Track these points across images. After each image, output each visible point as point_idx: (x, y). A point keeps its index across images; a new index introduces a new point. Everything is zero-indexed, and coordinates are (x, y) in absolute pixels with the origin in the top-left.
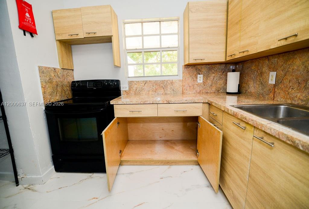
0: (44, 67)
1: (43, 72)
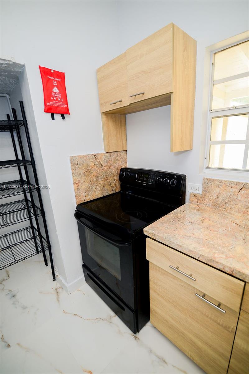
0: (78, 156)
1: (77, 164)
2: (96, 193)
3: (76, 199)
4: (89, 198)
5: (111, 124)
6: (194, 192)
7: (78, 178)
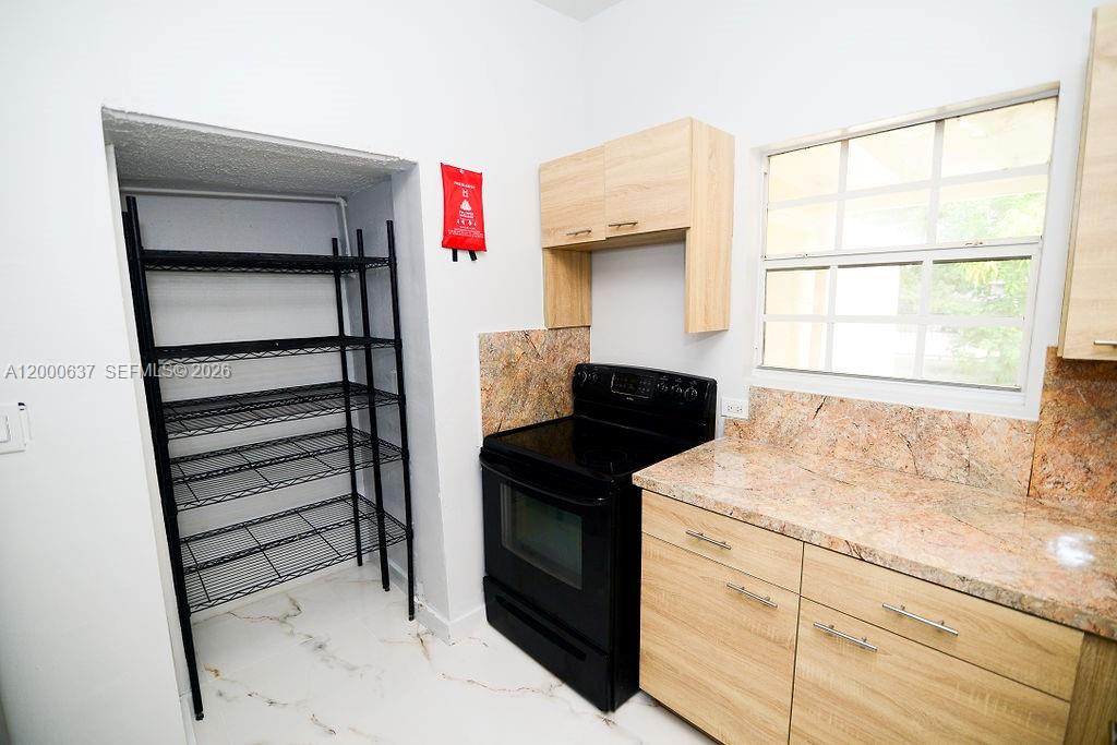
0: (494, 334)
1: (490, 350)
2: (522, 415)
3: (484, 423)
4: (508, 425)
5: (561, 270)
6: (733, 415)
7: (490, 381)
